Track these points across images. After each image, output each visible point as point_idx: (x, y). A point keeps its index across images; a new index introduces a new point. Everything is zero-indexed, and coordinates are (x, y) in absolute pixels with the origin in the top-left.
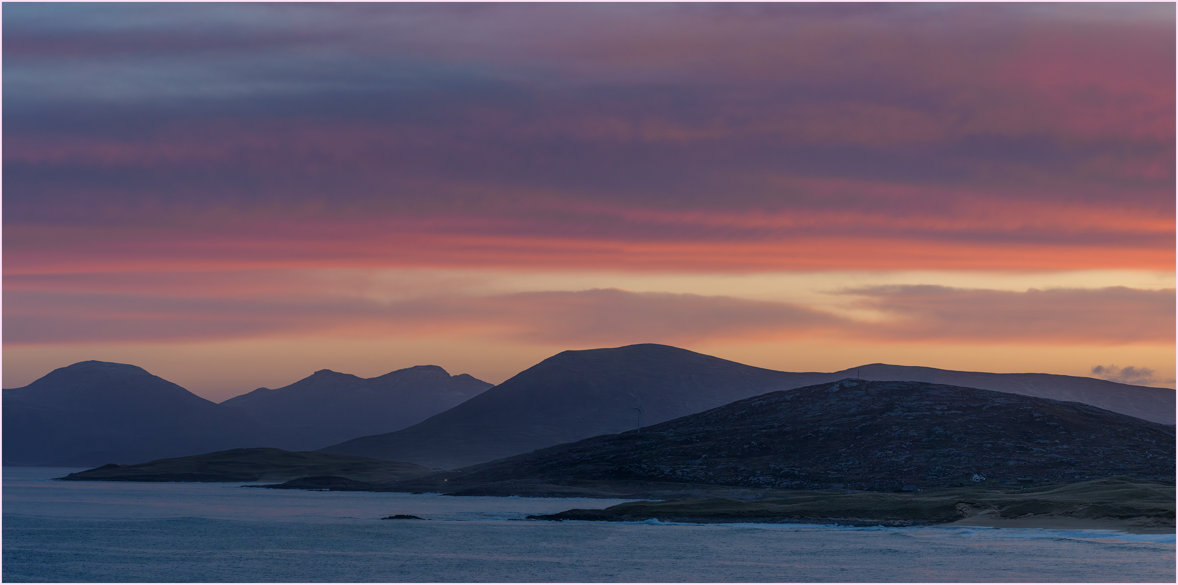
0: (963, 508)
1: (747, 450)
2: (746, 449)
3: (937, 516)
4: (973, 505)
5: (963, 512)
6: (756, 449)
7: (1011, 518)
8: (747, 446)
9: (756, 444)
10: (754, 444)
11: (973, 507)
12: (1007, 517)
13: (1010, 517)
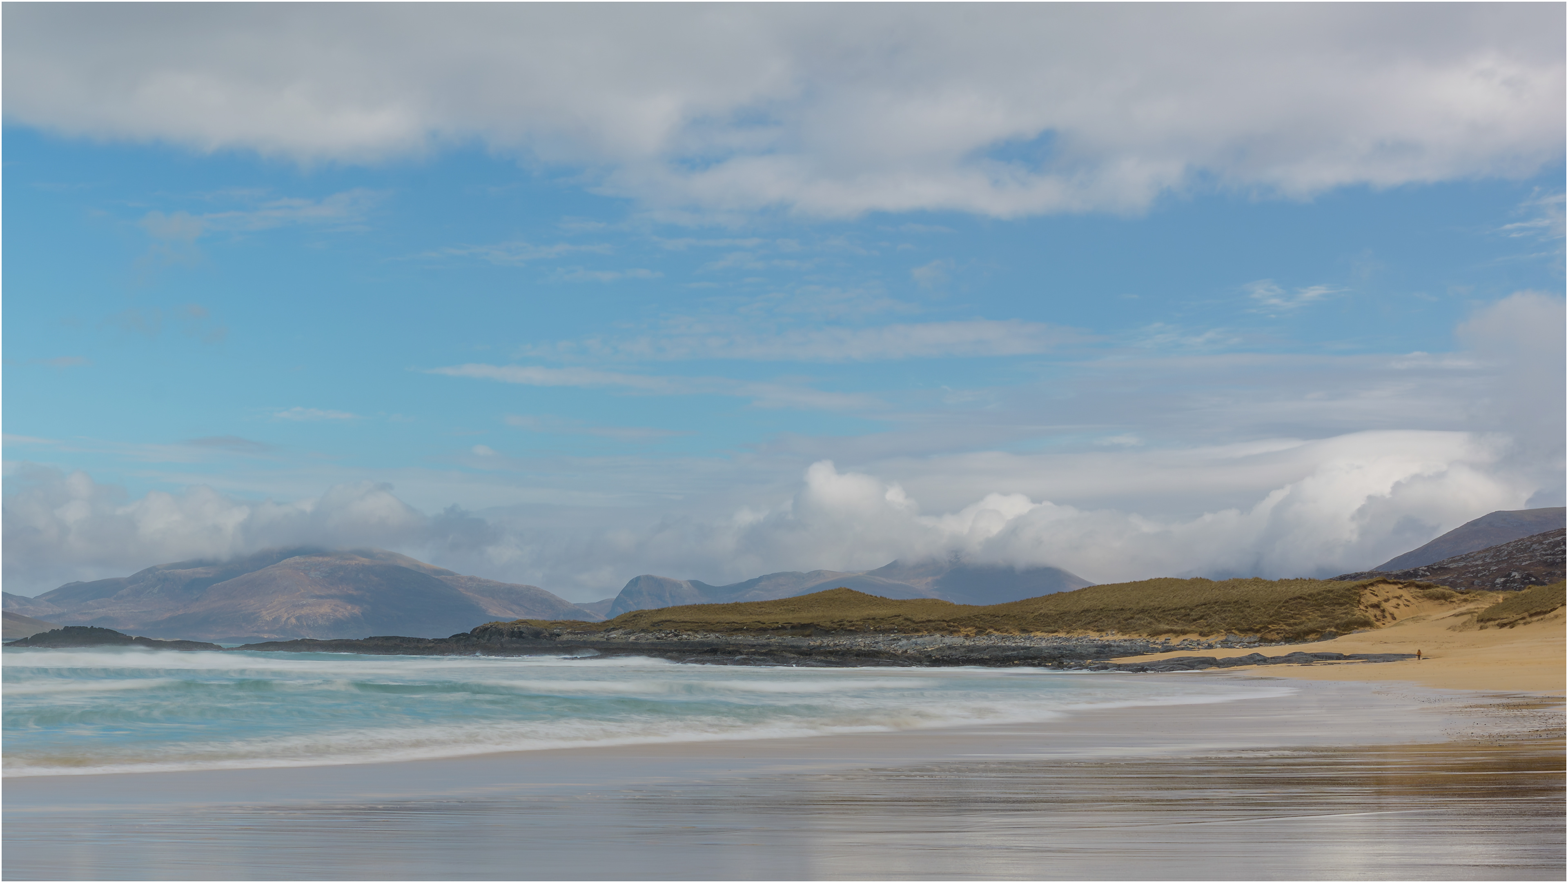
0: (1387, 600)
1: (1500, 587)
2: (1499, 584)
3: (1292, 621)
4: (1427, 591)
5: (1383, 611)
6: (1516, 585)
7: (1502, 626)
8: (1502, 580)
9: (1519, 577)
10: (1515, 576)
11: (1425, 596)
12: (1489, 624)
13: (1497, 622)
